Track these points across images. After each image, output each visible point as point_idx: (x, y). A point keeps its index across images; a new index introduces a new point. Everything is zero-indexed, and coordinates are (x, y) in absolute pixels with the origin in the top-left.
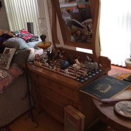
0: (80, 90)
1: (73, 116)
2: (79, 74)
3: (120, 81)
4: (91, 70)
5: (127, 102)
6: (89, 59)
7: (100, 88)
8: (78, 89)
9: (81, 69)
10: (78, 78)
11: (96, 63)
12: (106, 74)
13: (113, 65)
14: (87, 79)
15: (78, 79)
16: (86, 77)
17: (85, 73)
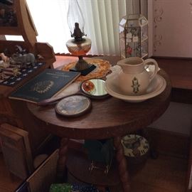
0: (10, 97)
1: (11, 136)
2: (7, 75)
3: (66, 73)
4: (25, 66)
5: (72, 97)
6: (21, 49)
7: (38, 88)
8: (6, 95)
9: (10, 67)
10: (5, 80)
11: (32, 54)
12: (50, 68)
13: (58, 54)
14: (19, 79)
15: (6, 83)
16: (19, 76)
17: (16, 71)
